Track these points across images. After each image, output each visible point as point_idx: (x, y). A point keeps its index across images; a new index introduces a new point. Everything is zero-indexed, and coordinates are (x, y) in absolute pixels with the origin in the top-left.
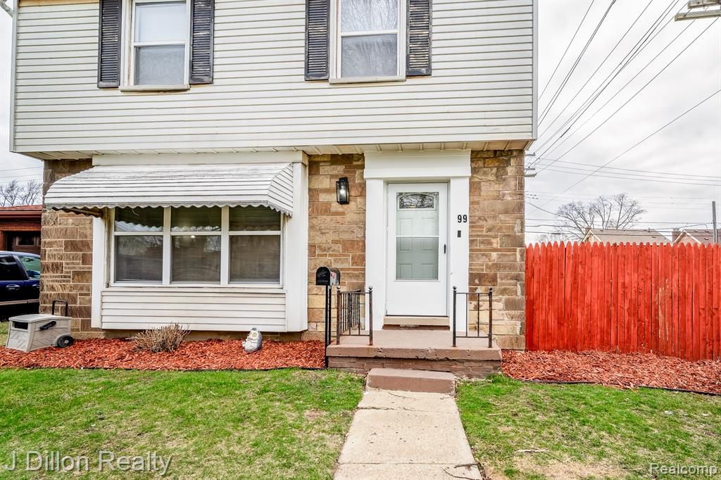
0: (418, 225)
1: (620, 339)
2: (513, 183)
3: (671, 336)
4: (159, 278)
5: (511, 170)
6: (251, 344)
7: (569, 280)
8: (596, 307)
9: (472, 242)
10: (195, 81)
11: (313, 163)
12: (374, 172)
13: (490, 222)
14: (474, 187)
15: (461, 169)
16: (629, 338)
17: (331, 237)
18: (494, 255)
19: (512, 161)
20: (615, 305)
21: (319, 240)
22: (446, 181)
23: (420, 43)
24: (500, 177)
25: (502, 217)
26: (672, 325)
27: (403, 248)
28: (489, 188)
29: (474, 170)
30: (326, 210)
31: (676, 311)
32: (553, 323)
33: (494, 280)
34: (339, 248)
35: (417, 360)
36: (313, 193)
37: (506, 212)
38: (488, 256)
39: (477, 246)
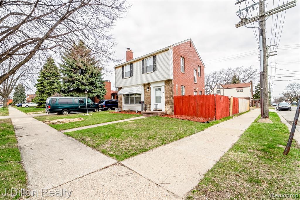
0: (159, 93)
1: (191, 114)
2: (171, 85)
3: (200, 113)
4: (128, 103)
5: (170, 83)
6: (136, 112)
7: (181, 102)
8: (186, 108)
9: (165, 96)
10: (131, 76)
11: (145, 85)
12: (152, 86)
13: (168, 93)
14: (165, 87)
15: (163, 84)
16: (192, 113)
17: (147, 96)
18: (168, 98)
19: (171, 82)
20: (190, 107)
21: (146, 97)
22: (161, 86)
23: (155, 66)
24: (169, 85)
25: (169, 92)
26: (200, 111)
27: (156, 98)
28: (167, 87)
29: (165, 84)
30: (146, 93)
31: (201, 108)
32: (179, 110)
33: (168, 103)
34: (148, 98)
35: (149, 113)
36: (145, 90)
37: (170, 91)
38: (167, 99)
39: (166, 97)
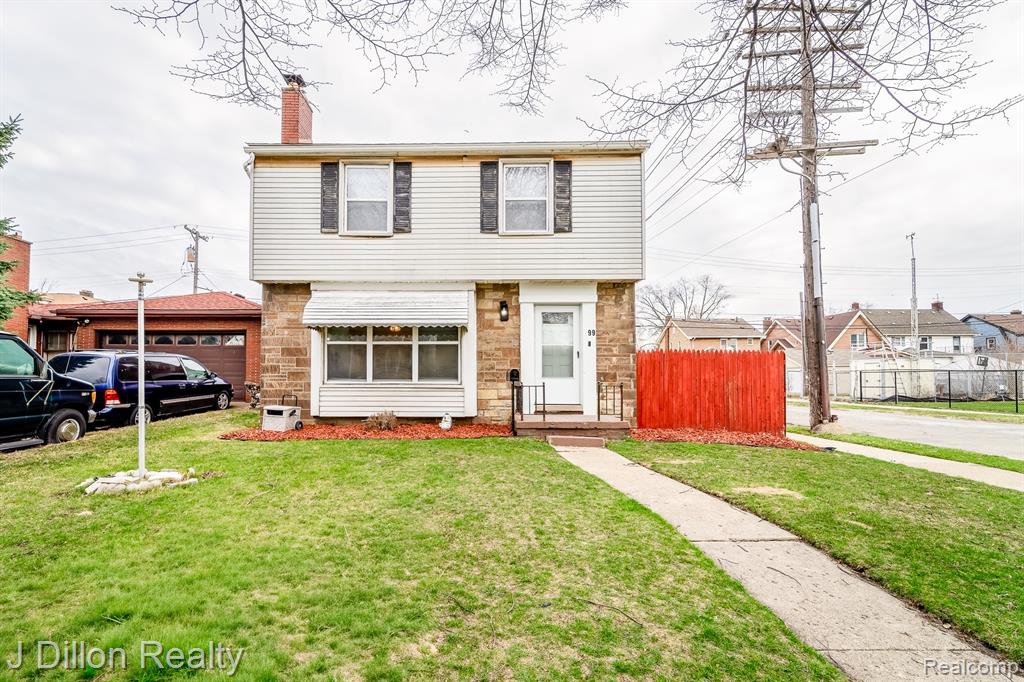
0: (559, 336)
1: (703, 420)
2: (627, 307)
3: (738, 417)
4: (365, 378)
5: (625, 297)
6: (446, 425)
7: (666, 377)
8: (686, 397)
9: (598, 349)
10: (398, 230)
11: (481, 290)
12: (526, 298)
13: (611, 335)
14: (599, 309)
15: (590, 296)
16: (709, 418)
17: (494, 345)
18: (614, 359)
19: (626, 291)
20: (699, 395)
21: (485, 348)
22: (580, 305)
23: (564, 209)
24: (618, 302)
25: (620, 331)
26: (738, 409)
27: (547, 354)
28: (611, 310)
29: (600, 297)
30: (491, 326)
31: (740, 400)
32: (656, 409)
33: (614, 377)
34: (500, 353)
35: (575, 429)
36: (480, 312)
37: (622, 328)
38: (610, 360)
39: (602, 353)
